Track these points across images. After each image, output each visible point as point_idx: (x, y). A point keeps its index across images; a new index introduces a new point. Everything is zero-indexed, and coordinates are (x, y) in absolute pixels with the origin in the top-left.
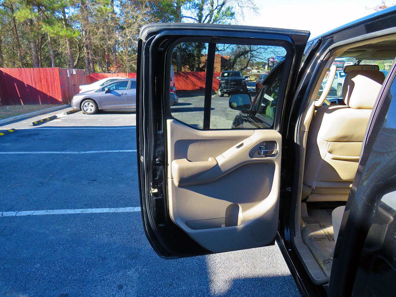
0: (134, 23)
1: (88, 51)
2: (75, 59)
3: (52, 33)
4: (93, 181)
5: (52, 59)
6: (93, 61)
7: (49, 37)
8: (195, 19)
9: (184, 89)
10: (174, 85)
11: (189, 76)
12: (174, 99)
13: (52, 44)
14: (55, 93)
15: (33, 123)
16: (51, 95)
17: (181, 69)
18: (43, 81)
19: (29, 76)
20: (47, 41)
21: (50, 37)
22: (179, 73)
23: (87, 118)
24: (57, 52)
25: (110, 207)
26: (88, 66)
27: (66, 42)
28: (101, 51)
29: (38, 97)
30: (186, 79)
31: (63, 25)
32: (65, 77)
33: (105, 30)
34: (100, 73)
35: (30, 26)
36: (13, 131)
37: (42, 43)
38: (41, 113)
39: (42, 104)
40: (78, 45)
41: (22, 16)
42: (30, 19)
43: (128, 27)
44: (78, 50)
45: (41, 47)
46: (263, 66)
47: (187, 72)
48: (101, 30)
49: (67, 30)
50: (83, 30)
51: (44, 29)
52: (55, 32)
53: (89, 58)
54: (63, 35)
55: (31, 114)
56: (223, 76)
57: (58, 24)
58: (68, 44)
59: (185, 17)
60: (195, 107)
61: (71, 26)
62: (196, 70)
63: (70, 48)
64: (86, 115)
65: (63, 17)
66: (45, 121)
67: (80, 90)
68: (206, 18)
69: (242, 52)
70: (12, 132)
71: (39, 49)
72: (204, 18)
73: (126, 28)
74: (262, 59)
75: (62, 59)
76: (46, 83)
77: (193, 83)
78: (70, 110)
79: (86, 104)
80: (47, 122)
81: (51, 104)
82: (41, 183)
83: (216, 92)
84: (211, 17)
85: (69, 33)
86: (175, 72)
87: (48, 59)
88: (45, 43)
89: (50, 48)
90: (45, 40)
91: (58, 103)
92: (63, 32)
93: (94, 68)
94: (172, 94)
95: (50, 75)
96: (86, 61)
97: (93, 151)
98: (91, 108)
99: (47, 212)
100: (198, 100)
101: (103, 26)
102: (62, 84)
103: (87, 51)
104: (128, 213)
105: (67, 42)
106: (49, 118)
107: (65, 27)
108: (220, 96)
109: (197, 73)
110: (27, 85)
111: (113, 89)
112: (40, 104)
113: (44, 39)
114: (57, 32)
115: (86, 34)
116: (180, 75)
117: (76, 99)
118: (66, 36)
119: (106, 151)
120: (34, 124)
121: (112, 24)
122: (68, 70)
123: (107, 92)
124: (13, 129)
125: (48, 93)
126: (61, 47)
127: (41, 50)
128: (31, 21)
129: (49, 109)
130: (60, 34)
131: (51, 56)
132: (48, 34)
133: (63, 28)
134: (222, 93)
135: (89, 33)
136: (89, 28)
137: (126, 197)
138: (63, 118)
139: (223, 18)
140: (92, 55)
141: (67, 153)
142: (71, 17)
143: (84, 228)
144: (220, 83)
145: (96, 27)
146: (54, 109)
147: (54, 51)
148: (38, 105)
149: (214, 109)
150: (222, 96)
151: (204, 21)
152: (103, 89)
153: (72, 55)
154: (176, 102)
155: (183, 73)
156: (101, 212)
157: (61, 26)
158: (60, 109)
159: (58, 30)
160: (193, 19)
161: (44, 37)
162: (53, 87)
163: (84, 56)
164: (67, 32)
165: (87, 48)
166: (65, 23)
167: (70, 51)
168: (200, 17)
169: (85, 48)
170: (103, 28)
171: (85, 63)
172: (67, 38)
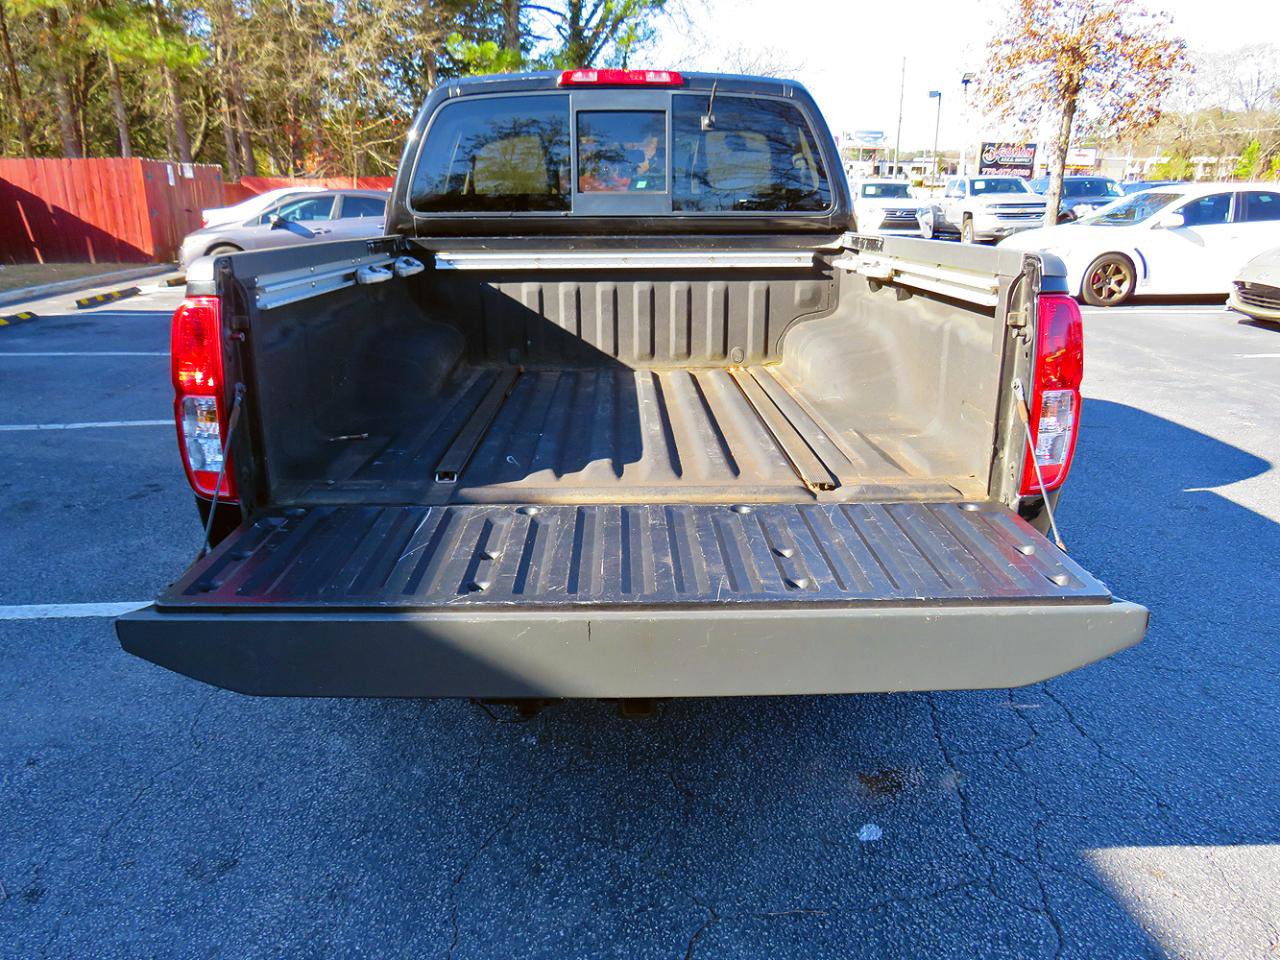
1: (232, 109)
2: (195, 134)
3: (121, 53)
5: (121, 130)
6: (250, 140)
7: (110, 64)
8: (562, 15)
13: (119, 85)
14: (135, 231)
15: (78, 302)
16: (123, 237)
18: (97, 196)
19: (59, 183)
20: (105, 75)
21: (115, 66)
24: (135, 110)
26: (233, 153)
27: (164, 80)
28: (272, 108)
29: (86, 242)
31: (154, 25)
32: (160, 185)
34: (269, 178)
35: (50, 26)
36: (29, 317)
37: (89, 82)
38: (96, 282)
39: (98, 261)
42: (50, 9)
44: (204, 103)
45: (85, 93)
48: (270, 45)
49: (167, 43)
50: (216, 44)
51: (97, 40)
52: (130, 49)
53: (235, 132)
54: (155, 60)
55: (69, 284)
57: (139, 24)
58: (170, 85)
61: (180, 31)
63: (180, 98)
66: (108, 298)
67: (205, 222)
68: (594, 13)
70: (27, 321)
71: (80, 100)
72: (585, 13)
75: (153, 131)
76: (107, 201)
78: (177, 277)
80: (113, 301)
81: (122, 261)
85: (172, 51)
87: (108, 131)
88: (99, 82)
89: (116, 97)
90: (99, 73)
91: (144, 259)
92: (156, 49)
93: (253, 162)
95: (118, 181)
96: (229, 140)
101: (276, 33)
102: (153, 206)
103: (229, 107)
105: (168, 79)
107: (158, 31)
110: (54, 207)
111: (295, 218)
112: (89, 261)
113: (93, 69)
114: (135, 49)
115: (224, 57)
117: (194, 244)
118: (162, 62)
120: (80, 305)
121: (302, 29)
122: (169, 167)
123: (277, 225)
124: (29, 313)
125: (115, 230)
126: (151, 96)
127: (85, 104)
128: (54, 13)
130: (146, 56)
131: (119, 124)
132: (108, 54)
133: (153, 35)
135: (235, 52)
136: (232, 37)
138: (158, 295)
140: (245, 122)
145: (253, 37)
146: (130, 272)
147: (128, 109)
148: (85, 263)
151: (587, 21)
152: (265, 219)
153: (185, 123)
157: (147, 29)
158: (148, 275)
159: (138, 42)
160: (557, 13)
161: (94, 61)
162: (128, 214)
163: (221, 123)
164: (167, 50)
165: (231, 101)
166: (160, 19)
167: (178, 108)
168: (576, 8)
169: (224, 100)
170: (275, 40)
171: (225, 145)
172: (166, 68)
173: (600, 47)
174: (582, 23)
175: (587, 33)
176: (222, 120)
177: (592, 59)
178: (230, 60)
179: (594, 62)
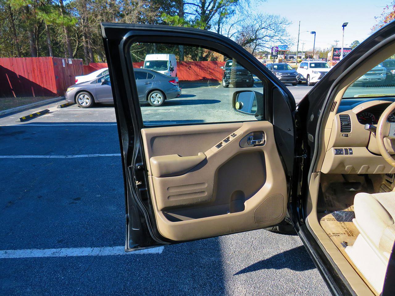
0: (134, 10)
1: (86, 40)
2: (74, 49)
3: (49, 21)
4: (75, 200)
5: (49, 48)
6: (92, 50)
8: (198, 6)
9: (186, 80)
10: (176, 76)
11: (192, 66)
12: (177, 91)
13: (49, 33)
14: (50, 85)
15: (21, 119)
16: (45, 87)
17: (183, 58)
18: (36, 71)
19: (21, 66)
20: (45, 29)
21: (47, 26)
22: (182, 63)
23: (82, 112)
24: (54, 41)
25: (92, 245)
26: (86, 55)
27: (64, 30)
28: (100, 39)
29: (31, 88)
30: (189, 69)
31: (60, 12)
32: (60, 67)
33: (104, 18)
34: (99, 63)
35: (26, 13)
37: (39, 32)
38: (33, 106)
39: (36, 96)
40: (77, 33)
41: (16, 3)
42: (25, 7)
43: (127, 14)
44: (77, 38)
45: (38, 35)
46: (266, 56)
47: (190, 62)
48: (99, 17)
49: (64, 17)
50: (81, 18)
51: (40, 17)
52: (52, 20)
53: (87, 47)
54: (60, 23)
55: (21, 108)
56: (228, 65)
57: (55, 12)
58: (65, 32)
59: (188, 3)
60: (199, 99)
61: (68, 14)
62: (199, 60)
63: (69, 37)
64: (81, 109)
65: (60, 4)
66: (35, 116)
67: (77, 81)
68: (209, 5)
69: (247, 40)
71: (36, 38)
72: (207, 4)
73: (126, 15)
74: (268, 48)
75: (61, 48)
76: (40, 73)
77: (195, 73)
78: (64, 103)
79: (81, 96)
80: (37, 117)
81: (45, 96)
82: (10, 202)
83: (221, 82)
84: (215, 4)
85: (66, 20)
86: (177, 62)
87: (45, 48)
88: (42, 32)
89: (48, 37)
90: (43, 29)
91: (53, 95)
92: (60, 19)
93: (93, 57)
94: (175, 85)
95: (43, 65)
96: (85, 51)
97: (83, 154)
98: (86, 100)
99: (6, 253)
100: (201, 92)
101: (101, 13)
102: (57, 75)
104: (117, 258)
105: (65, 30)
106: (40, 112)
107: (62, 14)
108: (224, 87)
109: (201, 62)
110: (19, 75)
112: (33, 96)
113: (41, 27)
115: (84, 22)
116: (182, 64)
117: (71, 91)
118: (63, 24)
119: (98, 155)
121: (110, 11)
122: (63, 60)
123: (104, 84)
125: (42, 84)
126: (60, 36)
127: (38, 39)
128: (27, 8)
129: (42, 102)
130: (57, 22)
131: (48, 46)
132: (45, 22)
133: (60, 15)
134: (227, 83)
135: (87, 20)
136: (87, 15)
137: (115, 227)
138: (56, 112)
139: (227, 4)
140: (91, 44)
141: (51, 157)
142: (68, 4)
143: (51, 287)
144: (225, 73)
145: (94, 15)
146: (47, 101)
147: (52, 41)
148: (31, 97)
149: (220, 101)
150: (227, 86)
151: (207, 8)
152: (99, 81)
153: (71, 45)
154: (179, 95)
155: (185, 62)
156: (79, 255)
157: (59, 13)
159: (54, 17)
160: (196, 5)
161: (41, 25)
162: (47, 78)
163: (83, 45)
164: (64, 20)
165: (86, 37)
166: (62, 10)
167: (68, 40)
168: (203, 4)
169: (83, 37)
170: (101, 15)
171: (84, 52)
172: (64, 26)
173: (212, 17)
174: (205, 9)
175: (207, 12)
176: (83, 44)
177: (209, 21)
178: (86, 22)
179: (210, 22)
